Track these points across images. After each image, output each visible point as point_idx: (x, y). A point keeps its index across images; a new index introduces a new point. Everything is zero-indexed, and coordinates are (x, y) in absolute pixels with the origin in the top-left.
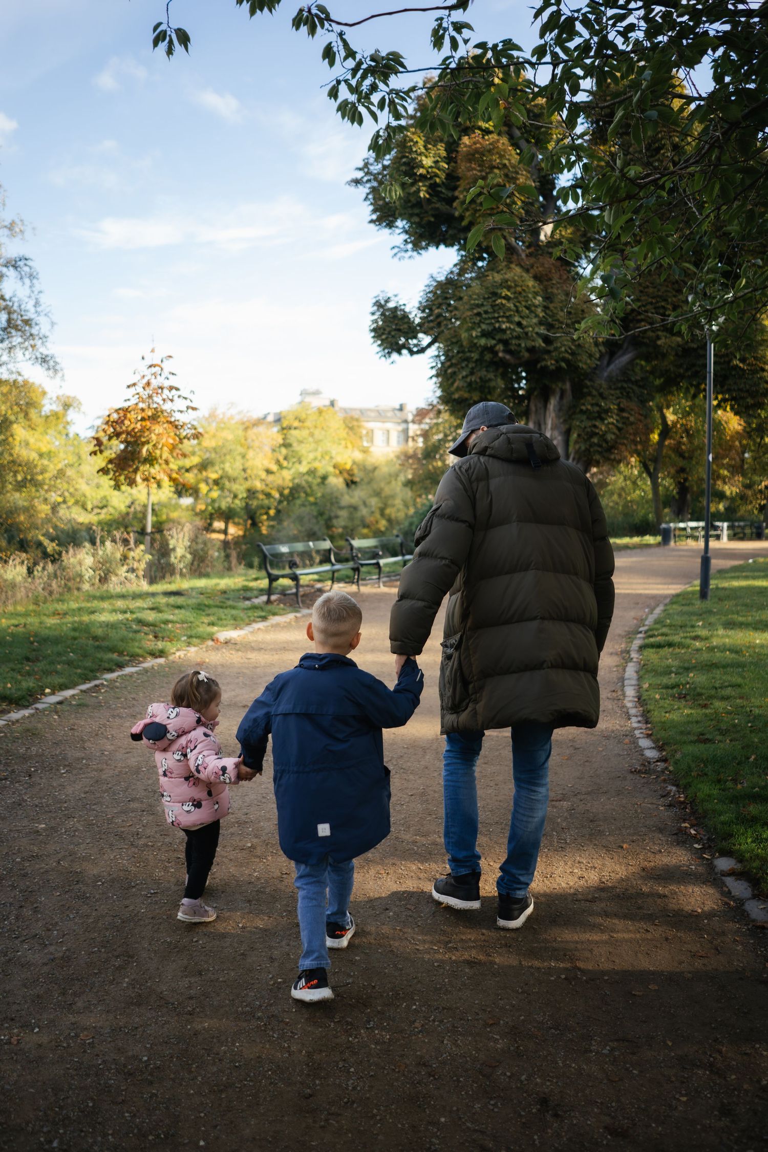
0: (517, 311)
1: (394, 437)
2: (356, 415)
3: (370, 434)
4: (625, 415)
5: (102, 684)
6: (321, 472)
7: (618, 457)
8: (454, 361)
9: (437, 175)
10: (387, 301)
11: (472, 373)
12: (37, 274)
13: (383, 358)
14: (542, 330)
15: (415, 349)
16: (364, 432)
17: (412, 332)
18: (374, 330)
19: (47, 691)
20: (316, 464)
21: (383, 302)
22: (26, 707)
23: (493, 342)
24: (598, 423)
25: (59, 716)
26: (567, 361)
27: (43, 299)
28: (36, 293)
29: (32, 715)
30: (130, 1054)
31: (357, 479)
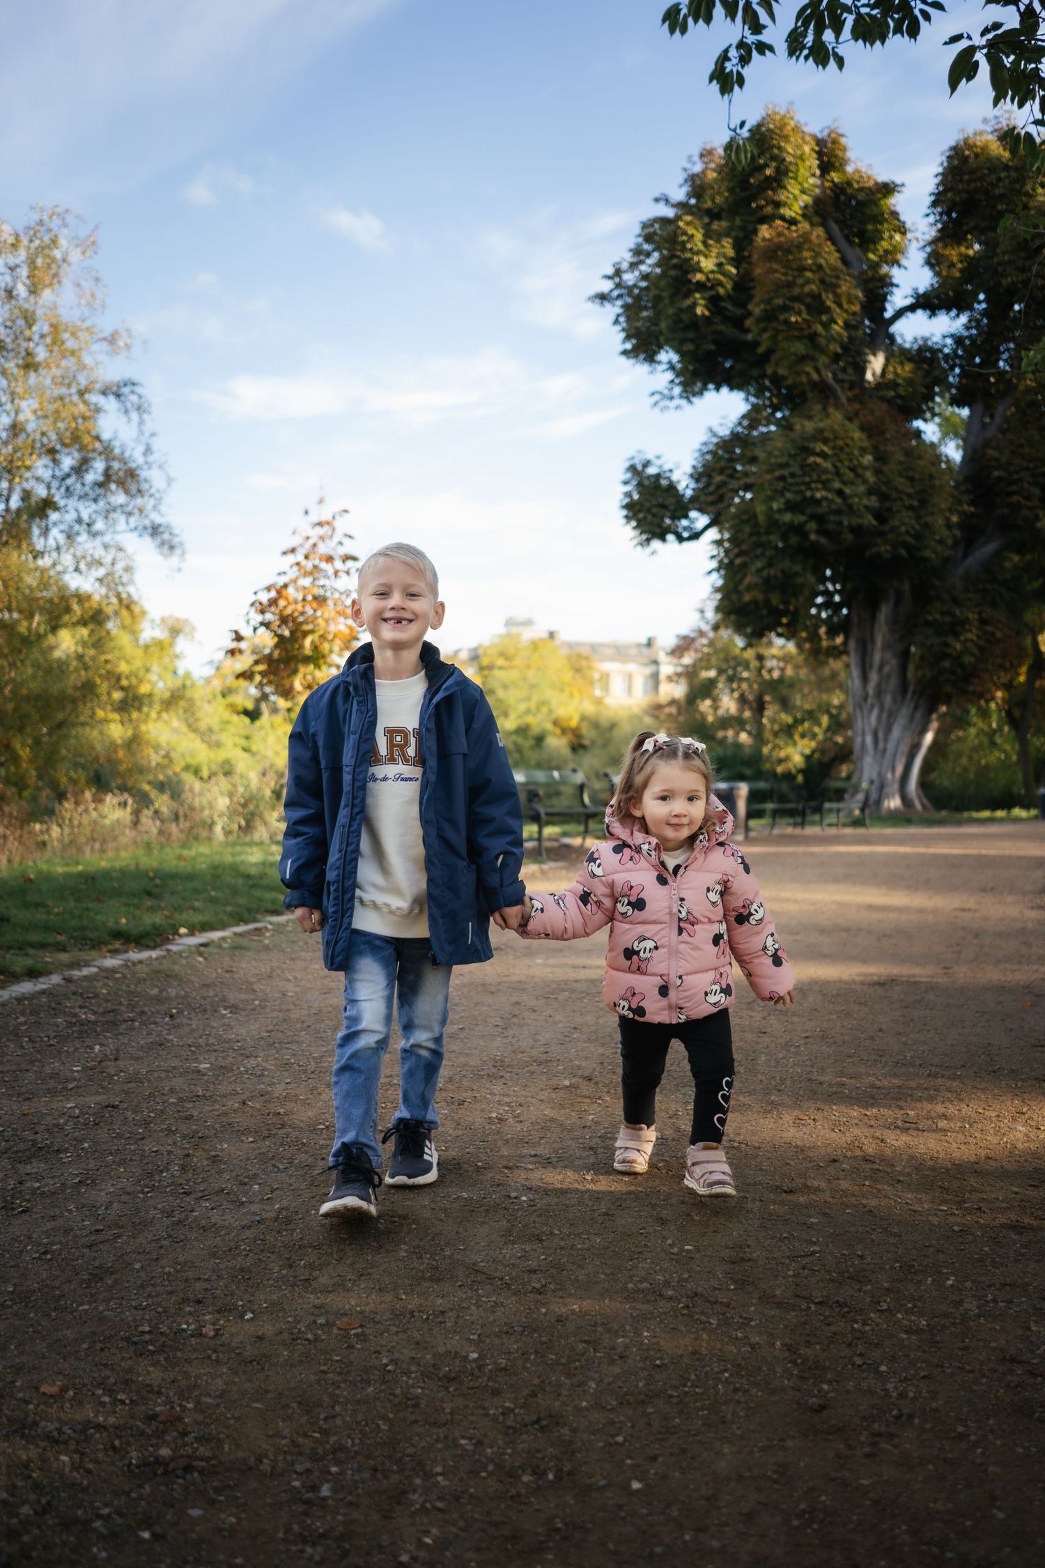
0: (838, 474)
1: (639, 684)
2: (585, 651)
3: (605, 679)
4: (989, 628)
5: (266, 928)
6: (535, 730)
7: (979, 689)
8: (744, 547)
9: (720, 284)
10: (647, 464)
11: (770, 565)
12: (150, 405)
13: (639, 548)
14: (873, 502)
15: (686, 535)
16: (596, 676)
17: (680, 508)
18: (627, 507)
19: (183, 930)
20: (530, 719)
21: (639, 468)
22: (154, 948)
23: (802, 518)
24: (950, 640)
25: (206, 959)
26: (908, 548)
27: (156, 444)
28: (147, 435)
29: (164, 957)
30: (441, 1349)
31: (586, 742)
